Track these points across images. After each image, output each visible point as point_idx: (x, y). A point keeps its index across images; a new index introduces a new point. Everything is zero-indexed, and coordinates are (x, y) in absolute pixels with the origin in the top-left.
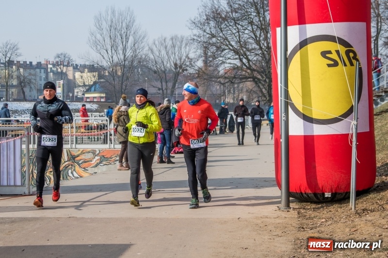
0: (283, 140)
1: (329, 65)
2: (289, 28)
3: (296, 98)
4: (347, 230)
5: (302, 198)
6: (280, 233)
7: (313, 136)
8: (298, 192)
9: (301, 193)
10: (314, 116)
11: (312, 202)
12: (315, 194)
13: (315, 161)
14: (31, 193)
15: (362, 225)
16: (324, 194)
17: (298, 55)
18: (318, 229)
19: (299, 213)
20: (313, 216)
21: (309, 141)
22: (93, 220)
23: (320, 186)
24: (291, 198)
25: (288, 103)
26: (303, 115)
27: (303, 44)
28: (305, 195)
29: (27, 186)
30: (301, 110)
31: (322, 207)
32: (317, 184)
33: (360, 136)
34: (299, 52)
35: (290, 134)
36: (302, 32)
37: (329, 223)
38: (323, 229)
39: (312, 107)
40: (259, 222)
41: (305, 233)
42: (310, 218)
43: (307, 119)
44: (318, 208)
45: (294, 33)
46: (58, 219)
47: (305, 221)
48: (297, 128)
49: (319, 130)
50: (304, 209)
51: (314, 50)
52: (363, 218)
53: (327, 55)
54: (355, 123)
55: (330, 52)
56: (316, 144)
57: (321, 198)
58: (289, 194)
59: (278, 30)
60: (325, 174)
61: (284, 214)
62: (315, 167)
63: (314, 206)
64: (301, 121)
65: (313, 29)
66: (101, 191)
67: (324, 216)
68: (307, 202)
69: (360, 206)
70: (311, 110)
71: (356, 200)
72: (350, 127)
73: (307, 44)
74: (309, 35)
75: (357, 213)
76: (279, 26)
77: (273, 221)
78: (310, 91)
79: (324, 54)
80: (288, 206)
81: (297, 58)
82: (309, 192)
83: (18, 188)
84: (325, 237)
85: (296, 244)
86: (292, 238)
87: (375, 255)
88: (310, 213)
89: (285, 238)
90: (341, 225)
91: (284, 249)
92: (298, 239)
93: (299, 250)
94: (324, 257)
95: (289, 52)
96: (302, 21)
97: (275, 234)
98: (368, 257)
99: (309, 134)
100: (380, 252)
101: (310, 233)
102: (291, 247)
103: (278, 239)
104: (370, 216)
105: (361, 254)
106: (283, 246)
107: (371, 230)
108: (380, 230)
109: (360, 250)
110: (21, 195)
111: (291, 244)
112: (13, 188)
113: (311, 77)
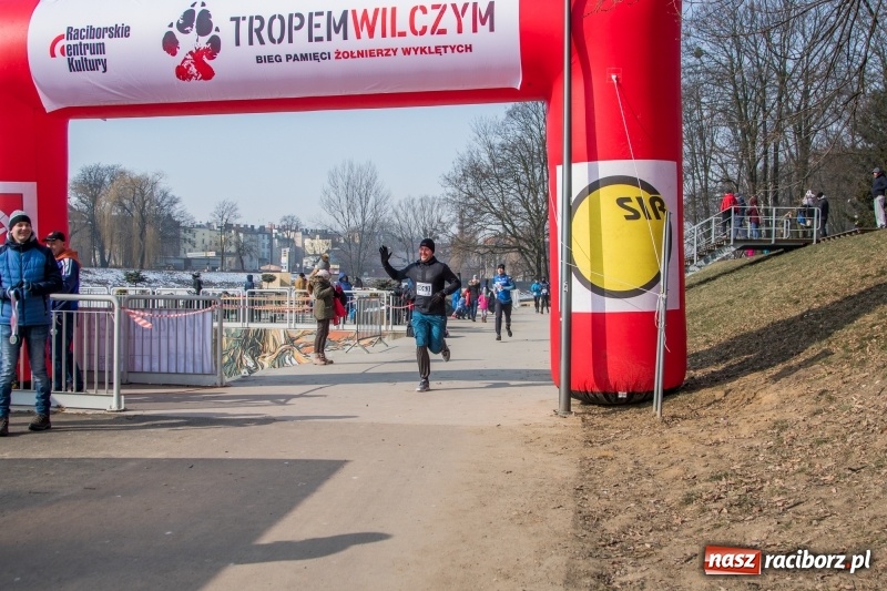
0: (563, 319)
1: (628, 218)
2: (574, 166)
3: (583, 262)
4: (655, 446)
5: (588, 400)
6: (558, 449)
7: (604, 314)
8: (583, 390)
9: (587, 392)
10: (607, 286)
11: (601, 404)
12: (605, 394)
13: (606, 349)
14: (224, 384)
15: (675, 440)
16: (617, 394)
18: (613, 444)
19: (583, 420)
20: (602, 424)
21: (598, 320)
22: (297, 425)
23: (612, 383)
24: (574, 401)
25: (571, 269)
26: (592, 284)
27: (594, 187)
28: (591, 395)
29: (219, 374)
30: (589, 279)
31: (614, 412)
32: (607, 380)
33: (669, 314)
34: (588, 197)
35: (574, 310)
36: (592, 172)
37: (628, 435)
38: (619, 445)
39: (603, 275)
40: (529, 432)
41: (593, 449)
42: (599, 428)
43: (597, 290)
44: (608, 413)
45: (581, 173)
47: (594, 432)
48: (583, 302)
49: (612, 306)
50: (590, 414)
51: (608, 195)
52: (675, 430)
53: (626, 204)
54: (664, 296)
55: (629, 200)
56: (608, 324)
57: (613, 400)
58: (570, 394)
59: (559, 169)
60: (619, 365)
61: (562, 422)
62: (605, 357)
63: (603, 410)
64: (588, 293)
65: (607, 168)
66: (316, 383)
67: (618, 425)
68: (594, 404)
69: (669, 411)
70: (602, 278)
71: (663, 401)
72: (656, 303)
73: (598, 187)
74: (602, 175)
75: (664, 421)
76: (561, 163)
77: (548, 431)
78: (601, 252)
79: (621, 202)
80: (568, 409)
81: (585, 205)
82: (596, 390)
83: (207, 377)
84: (624, 457)
85: (583, 467)
86: (576, 457)
87: (700, 486)
88: (598, 420)
89: (566, 457)
90: (644, 438)
91: (566, 474)
92: (585, 459)
93: (588, 476)
94: (624, 489)
95: (573, 198)
96: (592, 156)
97: (552, 450)
98: (689, 490)
99: (598, 310)
100: (707, 481)
101: (602, 450)
102: (576, 471)
103: (557, 458)
104: (683, 427)
105: (679, 484)
106: (565, 469)
107: (690, 447)
108: (701, 448)
109: (676, 478)
110: (212, 387)
111: (575, 466)
112: (201, 377)
113: (603, 233)
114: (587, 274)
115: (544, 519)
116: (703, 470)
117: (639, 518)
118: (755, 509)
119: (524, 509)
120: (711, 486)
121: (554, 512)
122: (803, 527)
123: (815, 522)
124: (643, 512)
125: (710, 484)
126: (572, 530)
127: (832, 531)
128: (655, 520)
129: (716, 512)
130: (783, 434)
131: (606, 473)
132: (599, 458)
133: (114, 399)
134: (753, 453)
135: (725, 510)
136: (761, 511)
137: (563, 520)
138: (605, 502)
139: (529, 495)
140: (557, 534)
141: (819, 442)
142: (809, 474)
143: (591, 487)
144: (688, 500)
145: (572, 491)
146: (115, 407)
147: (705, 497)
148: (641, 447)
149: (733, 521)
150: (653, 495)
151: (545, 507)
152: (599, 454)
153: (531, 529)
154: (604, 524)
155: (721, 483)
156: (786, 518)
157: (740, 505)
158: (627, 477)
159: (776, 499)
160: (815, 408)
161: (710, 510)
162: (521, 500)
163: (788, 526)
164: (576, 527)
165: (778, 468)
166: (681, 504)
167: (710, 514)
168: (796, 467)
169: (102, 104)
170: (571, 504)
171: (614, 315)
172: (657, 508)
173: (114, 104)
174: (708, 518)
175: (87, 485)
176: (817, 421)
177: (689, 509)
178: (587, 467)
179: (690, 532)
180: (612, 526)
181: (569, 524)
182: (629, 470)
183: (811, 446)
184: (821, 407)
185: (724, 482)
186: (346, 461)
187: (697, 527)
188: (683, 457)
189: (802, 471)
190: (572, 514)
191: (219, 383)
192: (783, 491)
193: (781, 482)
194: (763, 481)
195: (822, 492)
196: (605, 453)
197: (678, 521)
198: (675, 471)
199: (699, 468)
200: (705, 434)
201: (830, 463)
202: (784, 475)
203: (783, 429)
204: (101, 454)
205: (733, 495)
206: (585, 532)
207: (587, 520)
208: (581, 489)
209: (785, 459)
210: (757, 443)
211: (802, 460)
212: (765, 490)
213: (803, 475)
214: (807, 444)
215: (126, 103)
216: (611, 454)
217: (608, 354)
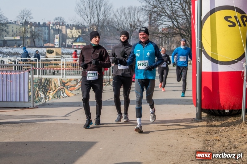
0: (197, 75)
1: (230, 26)
3: (207, 48)
4: (239, 135)
6: (194, 136)
7: (218, 72)
8: (207, 109)
9: (210, 110)
10: (219, 59)
12: (219, 111)
13: (219, 89)
14: (35, 107)
16: (224, 111)
17: (209, 18)
18: (220, 134)
19: (207, 123)
21: (215, 75)
23: (222, 106)
24: (202, 113)
25: (202, 50)
26: (212, 58)
28: (212, 111)
29: (32, 102)
30: (210, 55)
32: (220, 104)
34: (210, 17)
35: (203, 70)
36: (212, 4)
38: (223, 134)
39: (217, 54)
40: (181, 128)
41: (211, 136)
42: (214, 126)
43: (214, 61)
47: (211, 128)
48: (207, 67)
49: (222, 69)
50: (211, 120)
51: (220, 15)
53: (229, 19)
54: (246, 64)
55: (230, 17)
56: (220, 77)
57: (222, 113)
58: (201, 110)
59: (196, 2)
60: (225, 97)
62: (219, 93)
63: (217, 118)
64: (210, 62)
65: (219, 2)
66: (79, 106)
68: (213, 115)
70: (217, 55)
71: (245, 115)
72: (242, 67)
73: (215, 12)
74: (217, 6)
75: (246, 123)
77: (190, 127)
78: (216, 43)
79: (226, 18)
80: (200, 117)
82: (214, 109)
83: (26, 103)
84: (224, 140)
85: (205, 144)
86: (202, 140)
89: (197, 139)
90: (235, 131)
91: (197, 147)
92: (207, 140)
95: (203, 17)
99: (215, 71)
101: (214, 137)
102: (202, 145)
103: (193, 140)
106: (196, 145)
110: (28, 108)
111: (201, 143)
112: (23, 103)
113: (217, 33)
114: (209, 53)
119: (176, 161)
131: (216, 146)
132: (213, 140)
139: (179, 156)
148: (233, 135)
151: (186, 161)
152: (213, 138)
158: (224, 148)
162: (175, 158)
171: (222, 73)
178: (207, 144)
182: (226, 145)
191: (32, 106)
196: (216, 138)
216: (218, 138)
217: (220, 92)
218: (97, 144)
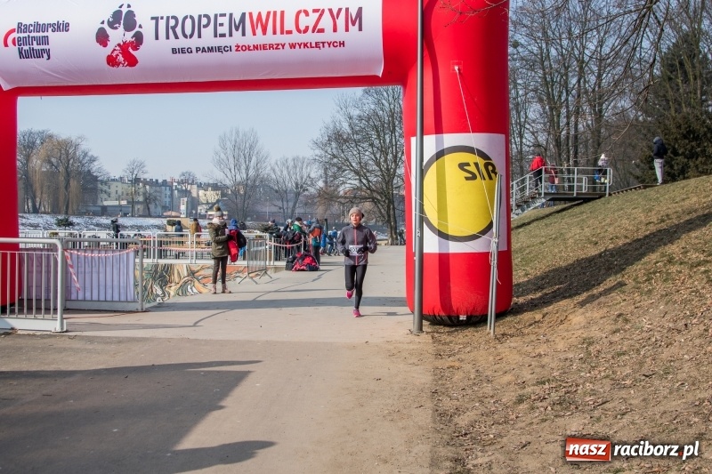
0: (416, 258)
1: (467, 179)
2: (425, 137)
3: (432, 214)
4: (491, 358)
5: (435, 321)
6: (416, 361)
7: (448, 254)
8: (431, 314)
9: (435, 315)
10: (450, 233)
11: (446, 325)
12: (450, 317)
13: (450, 281)
14: (144, 310)
15: (507, 353)
16: (458, 317)
17: (434, 166)
18: (458, 357)
19: (433, 337)
20: (448, 340)
21: (444, 259)
22: (207, 342)
23: (455, 308)
24: (425, 322)
25: (423, 219)
26: (439, 231)
27: (440, 154)
28: (438, 317)
29: (140, 302)
30: (436, 226)
31: (457, 331)
32: (451, 307)
33: (500, 254)
35: (425, 251)
36: (439, 142)
37: (468, 349)
38: (463, 357)
39: (448, 223)
40: (392, 347)
41: (444, 360)
42: (445, 344)
43: (443, 235)
44: (452, 332)
45: (431, 143)
46: (169, 340)
47: (440, 347)
48: (432, 245)
49: (454, 248)
50: (437, 332)
51: (451, 161)
52: (506, 345)
53: (466, 167)
54: (497, 240)
55: (468, 164)
56: (452, 262)
57: (455, 321)
58: (422, 317)
59: (413, 140)
60: (461, 296)
61: (417, 339)
62: (449, 288)
63: (447, 329)
64: (436, 237)
65: (450, 139)
66: (218, 308)
67: (460, 341)
68: (440, 324)
69: (500, 330)
70: (447, 226)
71: (495, 321)
72: (491, 245)
73: (443, 155)
74: (446, 145)
75: (496, 338)
76: (414, 135)
77: (406, 346)
78: (446, 204)
79: (462, 166)
80: (420, 329)
81: (433, 168)
82: (443, 314)
83: (130, 304)
84: (467, 367)
85: (436, 375)
86: (430, 367)
87: (529, 390)
88: (445, 338)
89: (422, 367)
90: (482, 352)
91: (423, 381)
92: (437, 368)
93: (440, 382)
94: (470, 392)
95: (424, 163)
96: (439, 130)
97: (411, 362)
98: (521, 392)
99: (444, 251)
100: (534, 385)
101: (449, 362)
102: (431, 378)
103: (415, 368)
104: (512, 342)
105: (512, 387)
106: (422, 377)
107: (518, 358)
108: (528, 360)
109: (509, 383)
110: (134, 312)
111: (429, 374)
112: (125, 304)
113: (447, 190)
114: (435, 224)
115: (409, 416)
116: (530, 376)
117: (483, 415)
118: (573, 407)
119: (393, 408)
120: (538, 389)
121: (416, 410)
122: (610, 420)
123: (619, 417)
124: (485, 410)
125: (536, 387)
126: (432, 425)
127: (633, 423)
128: (496, 416)
129: (542, 409)
130: (591, 348)
131: (455, 379)
132: (448, 368)
133: (58, 322)
134: (568, 363)
135: (549, 408)
136: (577, 408)
137: (424, 417)
138: (455, 402)
139: (396, 398)
140: (420, 428)
141: (619, 355)
142: (612, 379)
143: (443, 390)
144: (520, 400)
145: (430, 394)
146: (58, 329)
147: (533, 398)
148: (480, 359)
149: (556, 416)
150: (492, 397)
151: (410, 407)
152: (447, 365)
153: (400, 424)
154: (456, 419)
155: (545, 387)
156: (596, 414)
157: (560, 404)
158: (471, 382)
159: (588, 399)
160: (614, 327)
161: (538, 408)
162: (390, 401)
163: (599, 419)
164: (434, 422)
165: (588, 375)
166: (515, 403)
167: (538, 411)
168: (603, 374)
169: (46, 85)
170: (429, 404)
171: (456, 255)
172: (496, 407)
173: (56, 85)
174: (537, 414)
175: (44, 392)
176: (616, 337)
177: (521, 407)
178: (439, 375)
179: (523, 425)
180: (462, 421)
181: (429, 420)
182: (472, 377)
183: (613, 358)
184: (619, 327)
185: (547, 386)
186: (249, 372)
187: (529, 421)
188: (514, 366)
189: (607, 377)
190: (431, 412)
191: (140, 309)
192: (593, 393)
193: (591, 386)
194: (577, 385)
195: (623, 393)
196: (452, 364)
197: (514, 417)
198: (508, 378)
199: (526, 375)
200: (530, 349)
201: (628, 371)
202: (593, 380)
203: (590, 344)
204: (52, 368)
205: (555, 396)
206: (442, 426)
207: (443, 416)
208: (436, 392)
209: (593, 368)
210: (570, 355)
211: (607, 368)
212: (579, 392)
213: (608, 380)
214: (609, 356)
215: (66, 84)
216: (457, 364)
217: (452, 285)
218: (251, 376)
